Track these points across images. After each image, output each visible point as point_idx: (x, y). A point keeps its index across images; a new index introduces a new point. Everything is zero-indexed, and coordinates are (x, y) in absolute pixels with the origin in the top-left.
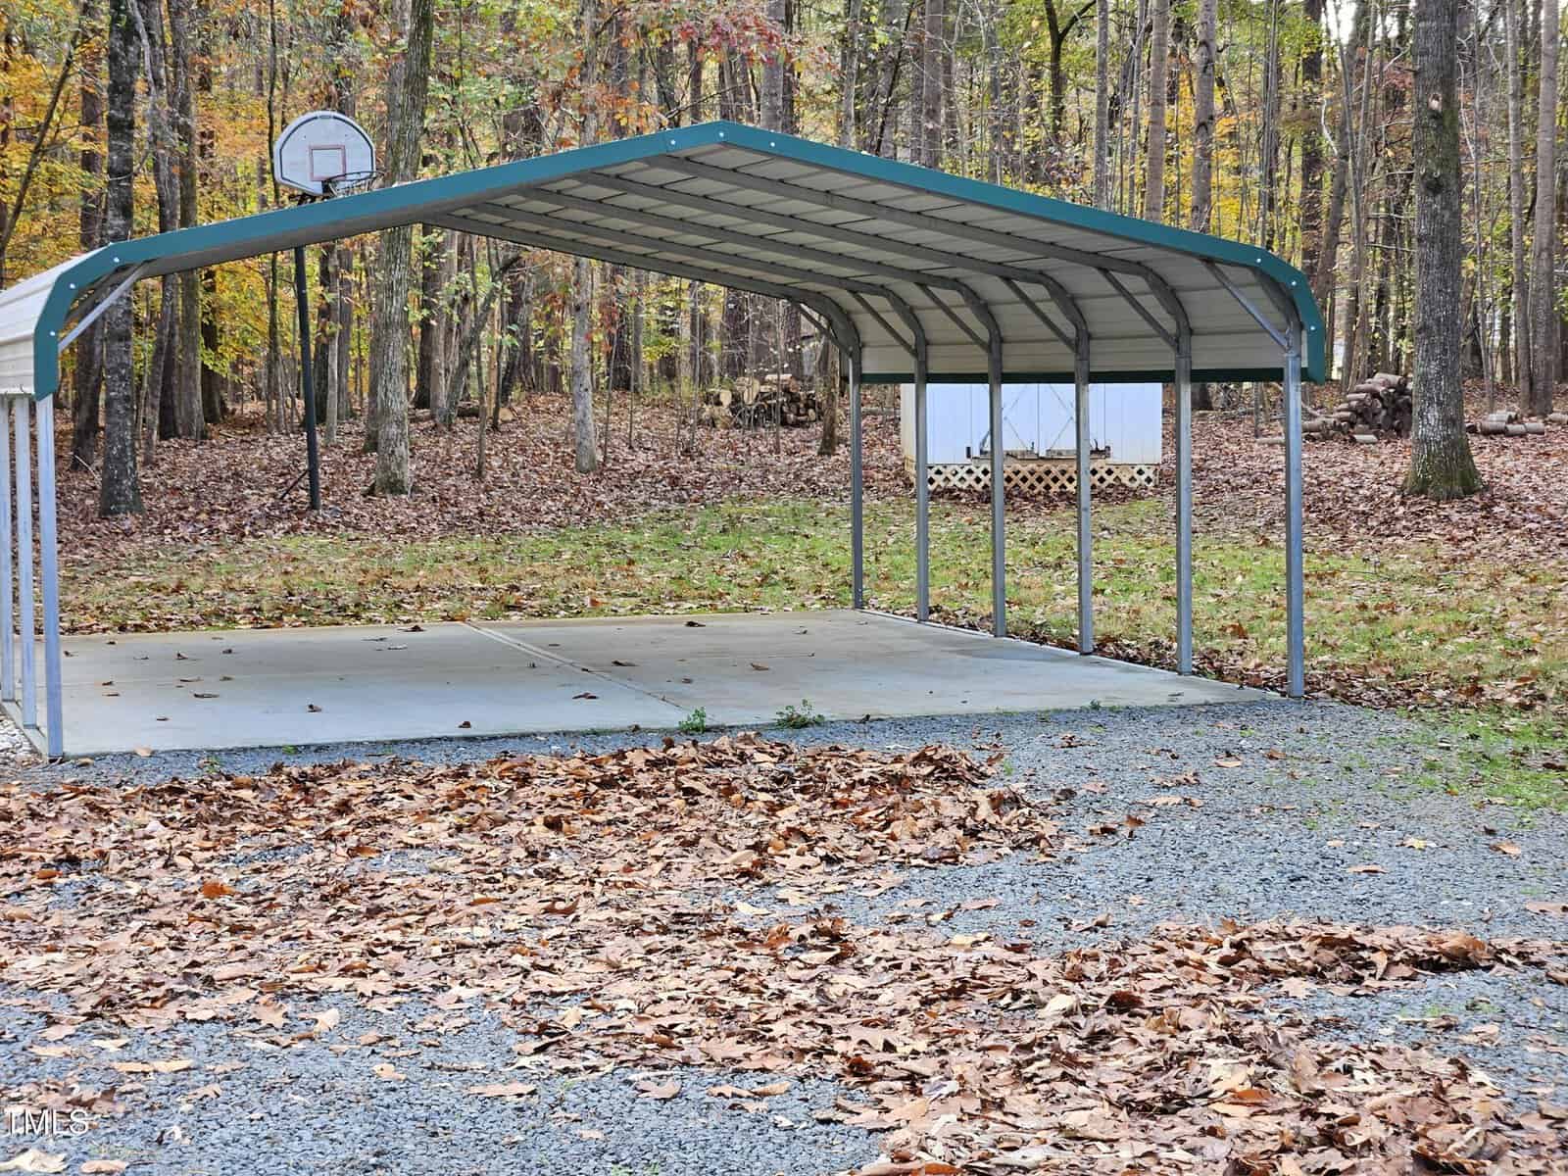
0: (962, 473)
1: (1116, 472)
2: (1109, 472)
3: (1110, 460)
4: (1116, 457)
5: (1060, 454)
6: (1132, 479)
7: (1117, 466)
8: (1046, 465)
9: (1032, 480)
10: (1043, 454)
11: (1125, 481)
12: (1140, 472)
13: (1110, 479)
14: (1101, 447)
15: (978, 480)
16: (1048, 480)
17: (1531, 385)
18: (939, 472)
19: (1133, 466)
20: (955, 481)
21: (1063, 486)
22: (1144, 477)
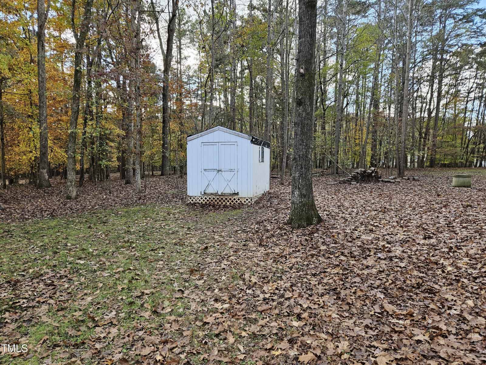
0: (200, 198)
1: (241, 200)
2: (239, 199)
3: (239, 196)
4: (240, 195)
5: (225, 194)
6: (245, 202)
7: (241, 198)
8: (222, 197)
9: (218, 201)
10: (220, 194)
11: (243, 202)
12: (247, 200)
13: (239, 201)
14: (236, 193)
15: (204, 200)
16: (222, 201)
17: (400, 171)
18: (194, 198)
19: (245, 198)
20: (198, 201)
21: (226, 203)
22: (248, 201)
